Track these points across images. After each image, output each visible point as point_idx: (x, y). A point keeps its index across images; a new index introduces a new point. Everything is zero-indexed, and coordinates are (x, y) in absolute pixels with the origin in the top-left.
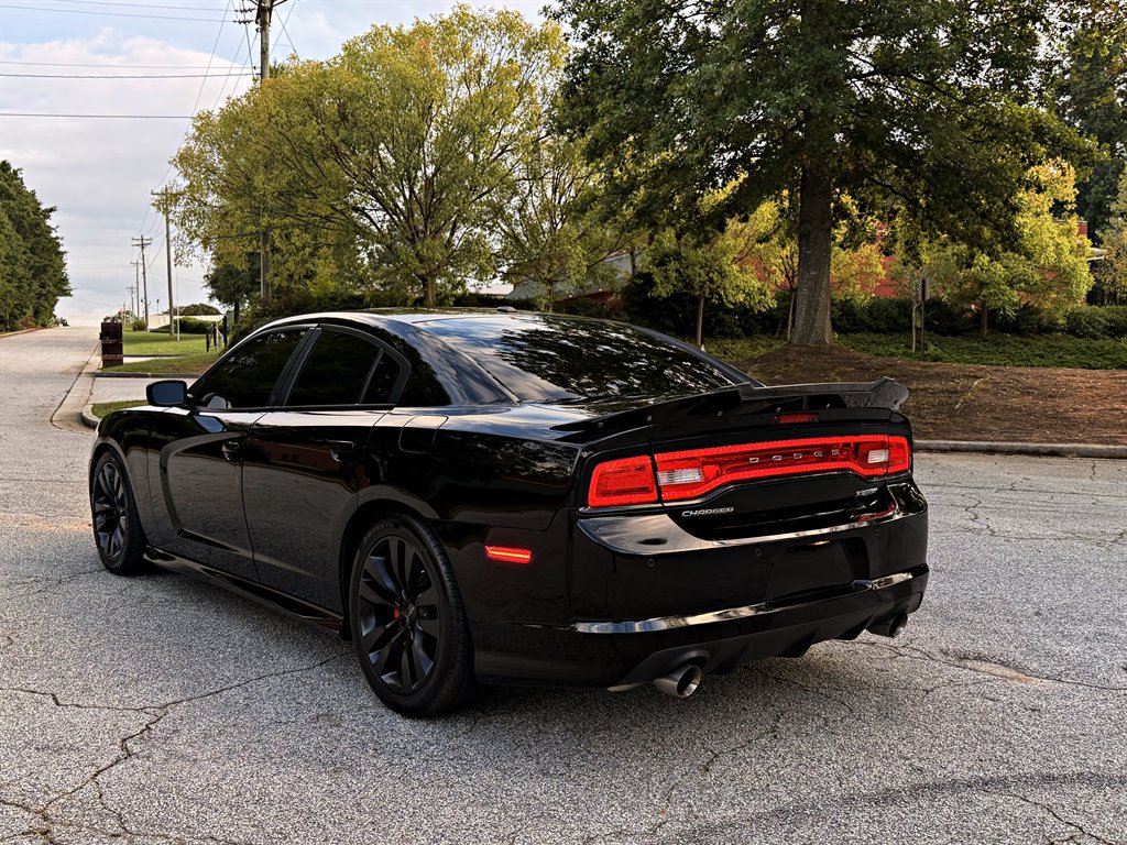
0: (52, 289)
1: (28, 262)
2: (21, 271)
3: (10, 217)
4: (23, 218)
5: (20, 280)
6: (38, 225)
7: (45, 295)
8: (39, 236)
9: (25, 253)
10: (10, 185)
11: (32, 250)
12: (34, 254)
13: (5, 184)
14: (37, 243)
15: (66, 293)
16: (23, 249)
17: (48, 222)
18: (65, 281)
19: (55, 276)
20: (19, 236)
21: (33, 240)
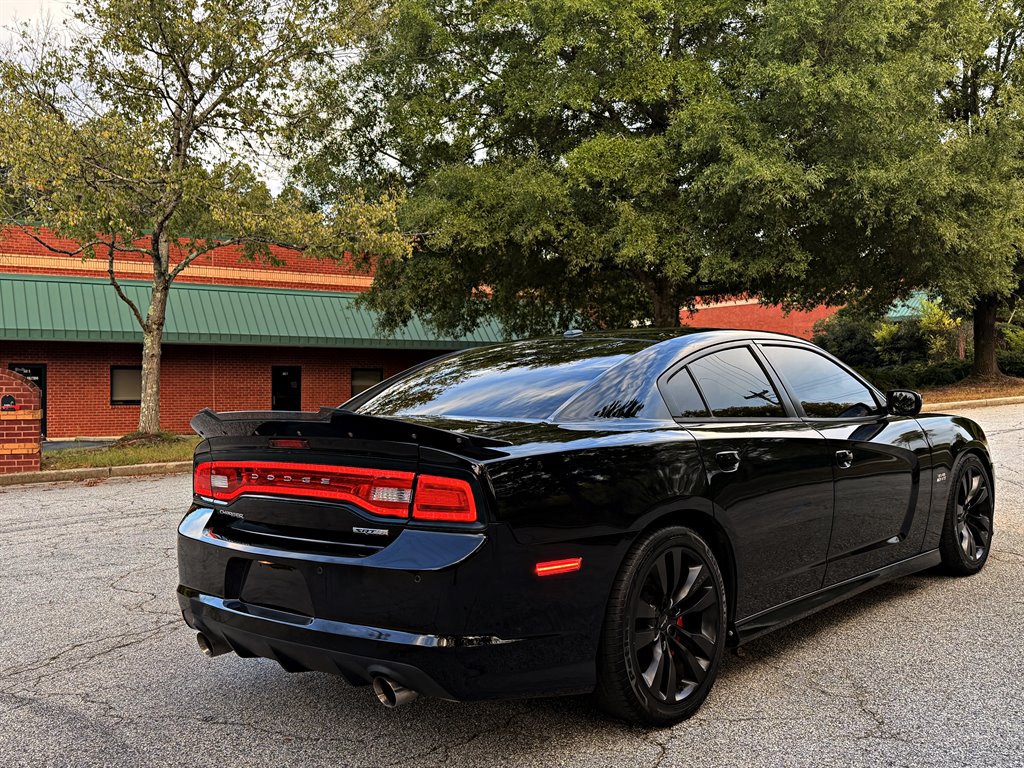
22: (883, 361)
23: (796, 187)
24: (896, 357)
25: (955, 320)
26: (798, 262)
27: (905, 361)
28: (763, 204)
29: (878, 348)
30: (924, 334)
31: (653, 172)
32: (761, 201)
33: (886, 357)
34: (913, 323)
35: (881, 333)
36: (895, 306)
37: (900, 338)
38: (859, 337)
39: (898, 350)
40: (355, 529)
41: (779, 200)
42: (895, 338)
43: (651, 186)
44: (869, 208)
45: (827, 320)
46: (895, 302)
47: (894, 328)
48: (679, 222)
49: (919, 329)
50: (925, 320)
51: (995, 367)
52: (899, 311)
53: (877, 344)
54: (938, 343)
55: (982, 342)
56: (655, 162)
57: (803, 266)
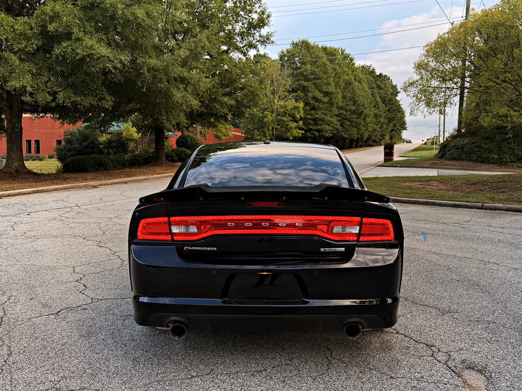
0: (399, 127)
1: (386, 116)
2: (382, 120)
3: (380, 97)
4: (386, 97)
5: (382, 124)
6: (392, 99)
7: (395, 130)
8: (392, 104)
9: (385, 112)
10: (381, 83)
11: (389, 111)
12: (390, 112)
13: (380, 83)
14: (391, 108)
15: (405, 129)
16: (384, 111)
17: (397, 98)
18: (404, 123)
19: (400, 121)
20: (383, 105)
21: (389, 107)
22: (104, 153)
23: (116, 61)
24: (111, 151)
25: (138, 135)
26: (107, 101)
27: (115, 153)
28: (99, 68)
29: (101, 146)
30: (124, 141)
31: (28, 39)
32: (98, 66)
33: (106, 151)
34: (119, 134)
35: (103, 138)
36: (114, 126)
37: (113, 141)
38: (90, 140)
39: (112, 148)
40: (322, 250)
41: (108, 67)
42: (110, 142)
43: (26, 46)
44: (145, 78)
45: (71, 130)
46: (113, 123)
47: (109, 136)
48: (40, 70)
49: (122, 138)
50: (124, 134)
51: (164, 158)
52: (115, 127)
53: (100, 144)
54: (132, 145)
55: (159, 146)
56: (29, 33)
57: (110, 103)
